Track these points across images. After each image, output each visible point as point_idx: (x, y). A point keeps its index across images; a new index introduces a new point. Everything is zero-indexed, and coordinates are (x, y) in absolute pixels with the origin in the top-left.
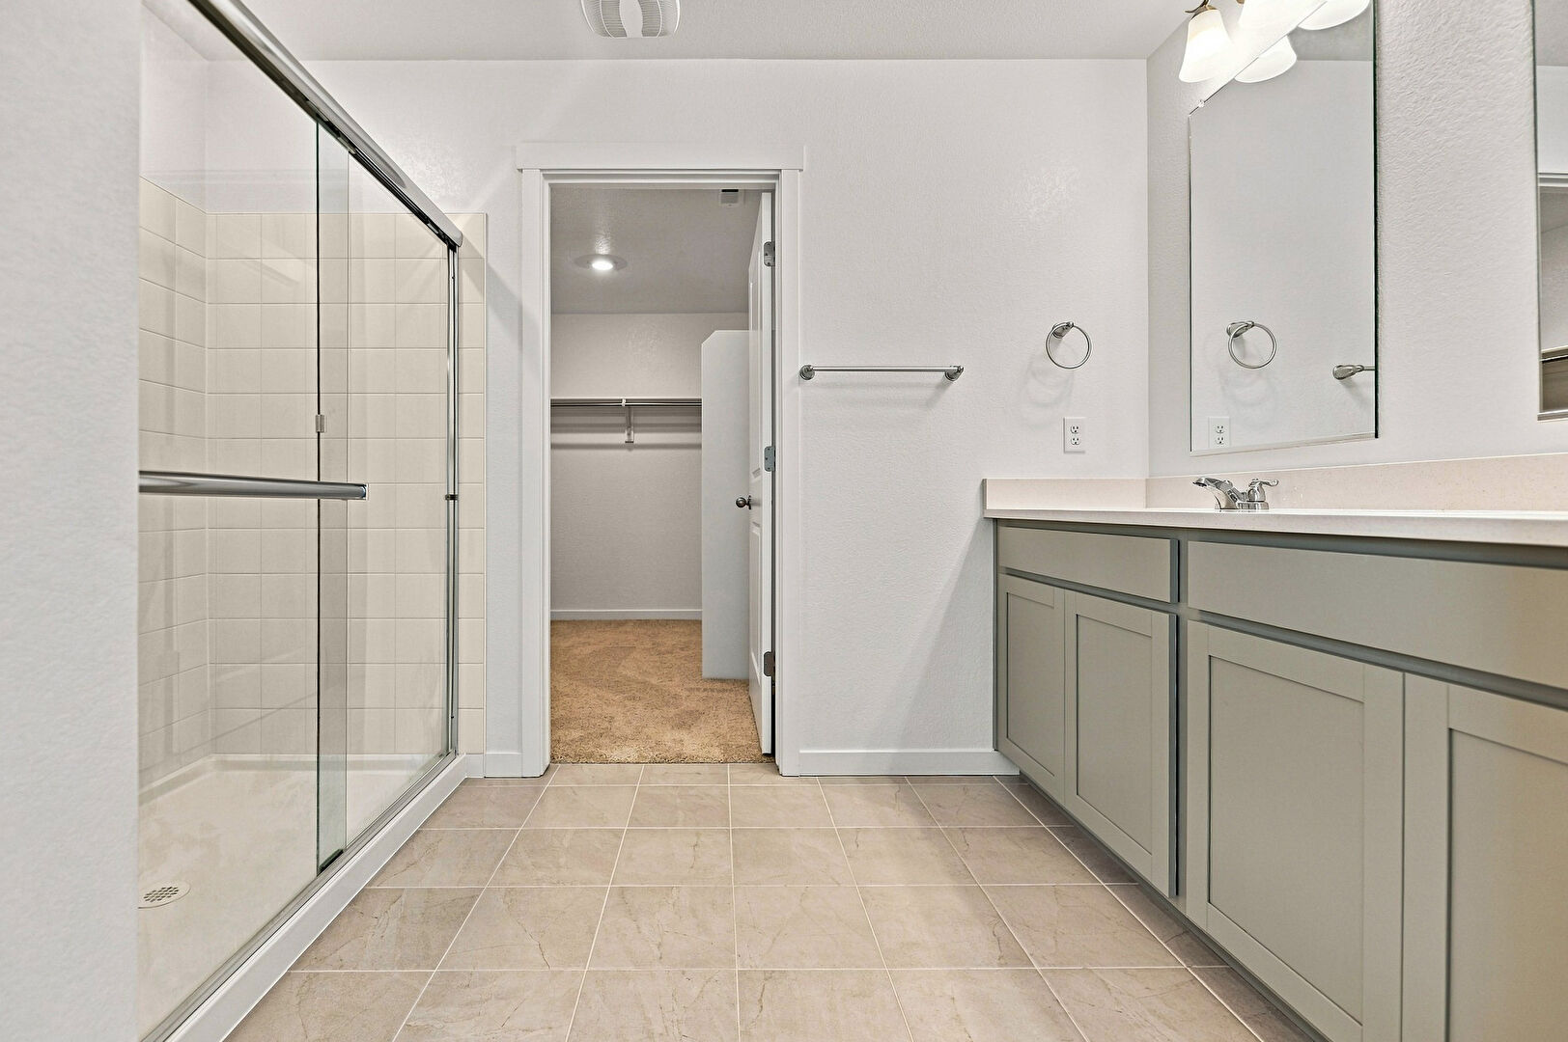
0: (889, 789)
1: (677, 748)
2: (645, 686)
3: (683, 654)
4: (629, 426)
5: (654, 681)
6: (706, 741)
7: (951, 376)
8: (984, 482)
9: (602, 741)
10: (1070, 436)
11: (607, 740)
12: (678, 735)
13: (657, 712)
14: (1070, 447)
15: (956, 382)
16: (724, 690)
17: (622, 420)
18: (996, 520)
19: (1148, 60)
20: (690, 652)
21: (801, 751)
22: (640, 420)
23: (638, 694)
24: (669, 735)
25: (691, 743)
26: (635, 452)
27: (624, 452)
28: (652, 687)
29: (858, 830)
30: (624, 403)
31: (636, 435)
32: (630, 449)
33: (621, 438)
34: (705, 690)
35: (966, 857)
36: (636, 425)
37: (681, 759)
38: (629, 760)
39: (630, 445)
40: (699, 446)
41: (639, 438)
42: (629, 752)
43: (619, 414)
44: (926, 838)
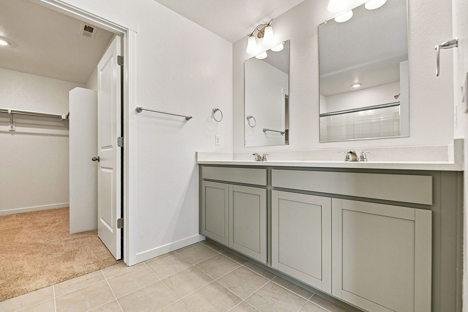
0: (171, 258)
1: (71, 271)
2: (37, 245)
3: (53, 225)
4: (12, 122)
5: (41, 241)
6: (86, 263)
7: (188, 119)
8: (197, 153)
9: (19, 281)
10: (217, 140)
11: (23, 280)
12: (68, 264)
13: (50, 257)
14: (217, 144)
15: (188, 121)
16: (84, 237)
17: (8, 120)
18: (199, 164)
19: (233, 44)
20: (57, 224)
21: (137, 254)
22: (18, 121)
23: (34, 251)
24: (63, 266)
25: (77, 266)
26: (15, 135)
27: (9, 135)
28: (42, 244)
29: (169, 277)
30: (9, 112)
31: (16, 127)
32: (13, 134)
33: (8, 128)
34: (74, 239)
35: (206, 272)
36: (16, 123)
37: (75, 275)
38: (42, 286)
39: (12, 132)
40: (68, 136)
41: (17, 129)
42: (42, 281)
43: (8, 117)
44: (192, 271)
